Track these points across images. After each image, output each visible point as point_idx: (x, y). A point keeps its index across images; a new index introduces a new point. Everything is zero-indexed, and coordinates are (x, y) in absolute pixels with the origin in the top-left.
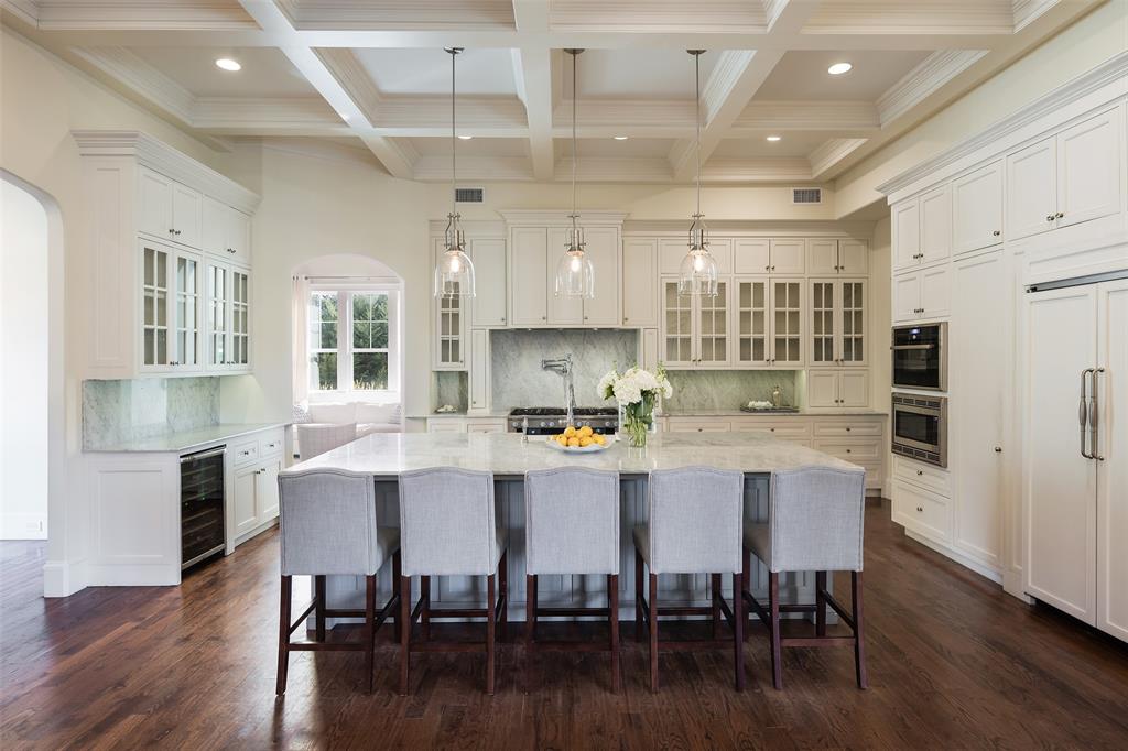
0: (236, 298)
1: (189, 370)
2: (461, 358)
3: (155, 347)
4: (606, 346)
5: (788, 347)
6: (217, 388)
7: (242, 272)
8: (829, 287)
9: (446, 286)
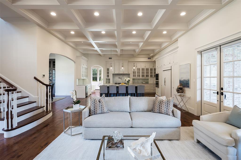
2: (109, 77)
4: (126, 76)
5: (147, 76)
8: (152, 69)
9: (107, 69)
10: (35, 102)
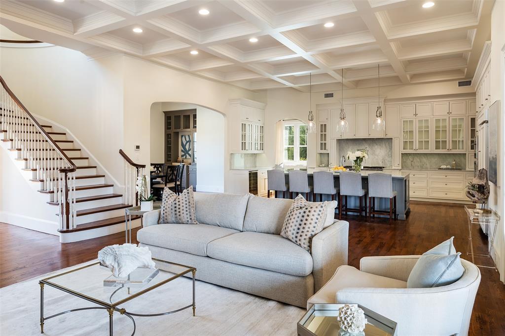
0: (261, 133)
1: (250, 152)
2: (327, 149)
3: (244, 145)
4: (381, 145)
5: (458, 144)
6: (256, 157)
7: (262, 125)
9: (322, 125)
10: (121, 196)
